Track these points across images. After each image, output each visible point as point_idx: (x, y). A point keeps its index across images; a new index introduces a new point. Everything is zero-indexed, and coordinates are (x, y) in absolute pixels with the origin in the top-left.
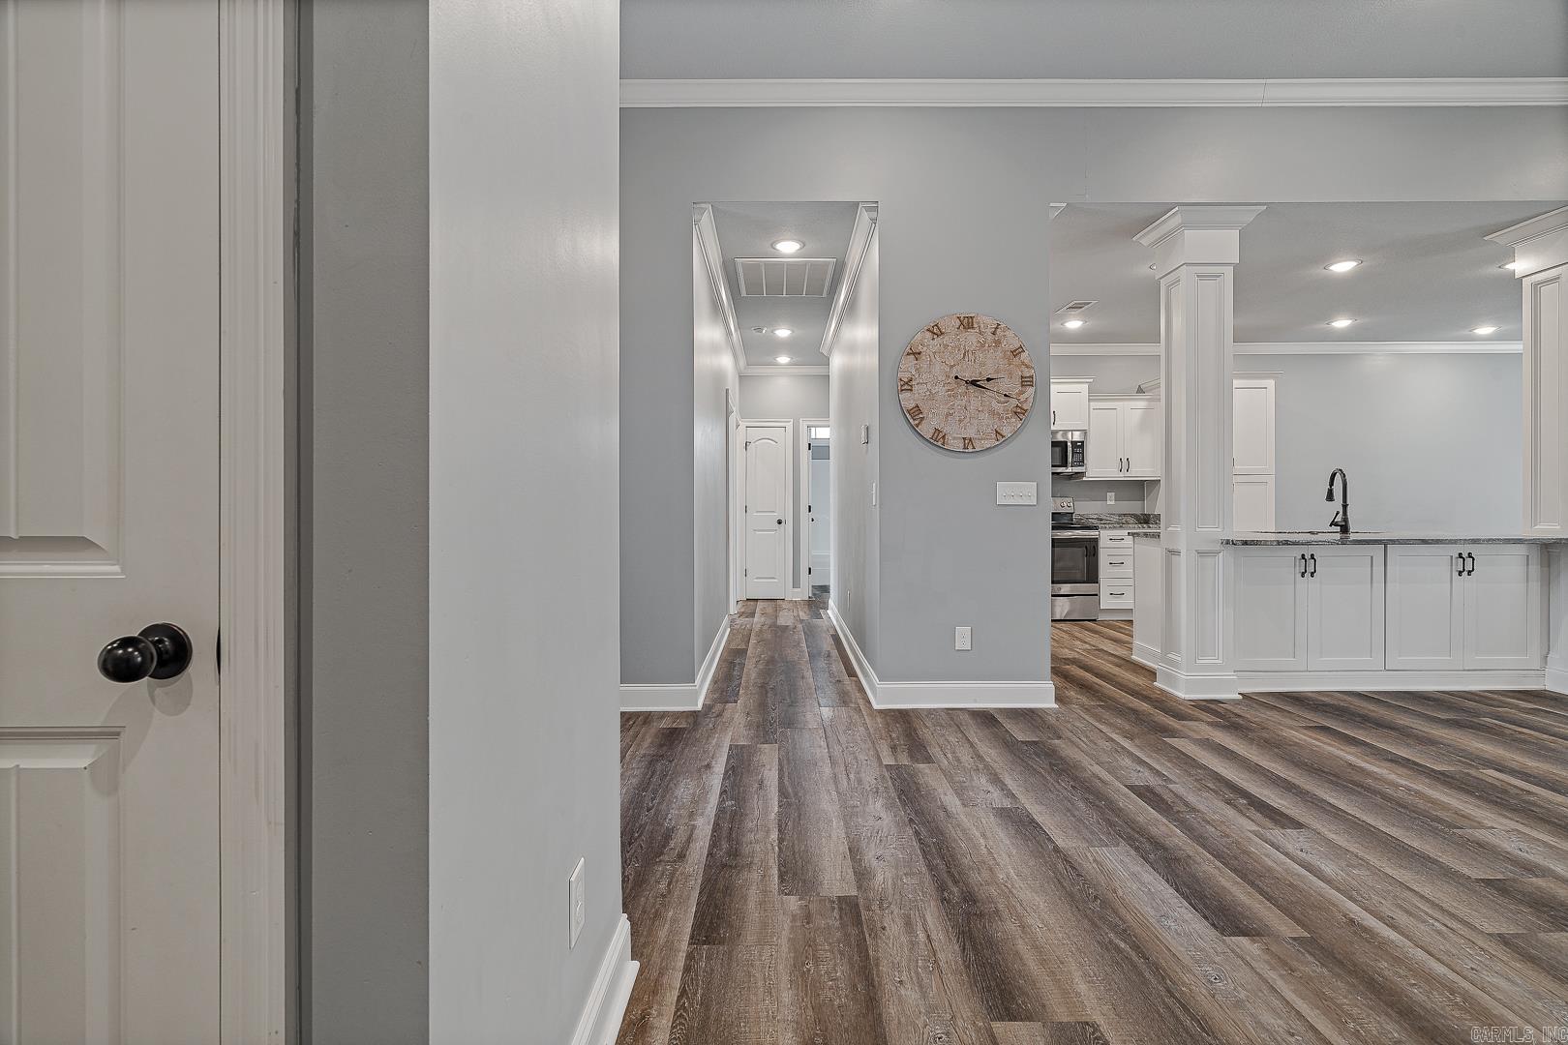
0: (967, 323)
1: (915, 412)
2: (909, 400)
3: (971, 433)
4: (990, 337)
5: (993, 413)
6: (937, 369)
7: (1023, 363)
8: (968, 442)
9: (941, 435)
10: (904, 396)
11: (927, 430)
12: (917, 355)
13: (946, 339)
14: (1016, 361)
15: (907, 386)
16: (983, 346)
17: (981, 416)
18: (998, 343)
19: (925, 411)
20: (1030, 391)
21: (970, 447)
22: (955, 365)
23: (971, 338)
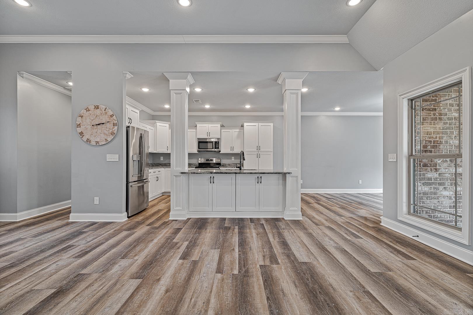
0: (97, 107)
1: (81, 134)
2: (79, 130)
3: (98, 140)
4: (104, 111)
5: (105, 134)
6: (88, 120)
7: (114, 119)
8: (97, 142)
9: (89, 140)
10: (78, 129)
11: (85, 139)
12: (82, 117)
13: (90, 112)
14: (112, 118)
15: (79, 126)
16: (102, 114)
17: (101, 135)
18: (106, 113)
19: (84, 133)
20: (116, 127)
21: (98, 144)
22: (93, 120)
23: (98, 112)
